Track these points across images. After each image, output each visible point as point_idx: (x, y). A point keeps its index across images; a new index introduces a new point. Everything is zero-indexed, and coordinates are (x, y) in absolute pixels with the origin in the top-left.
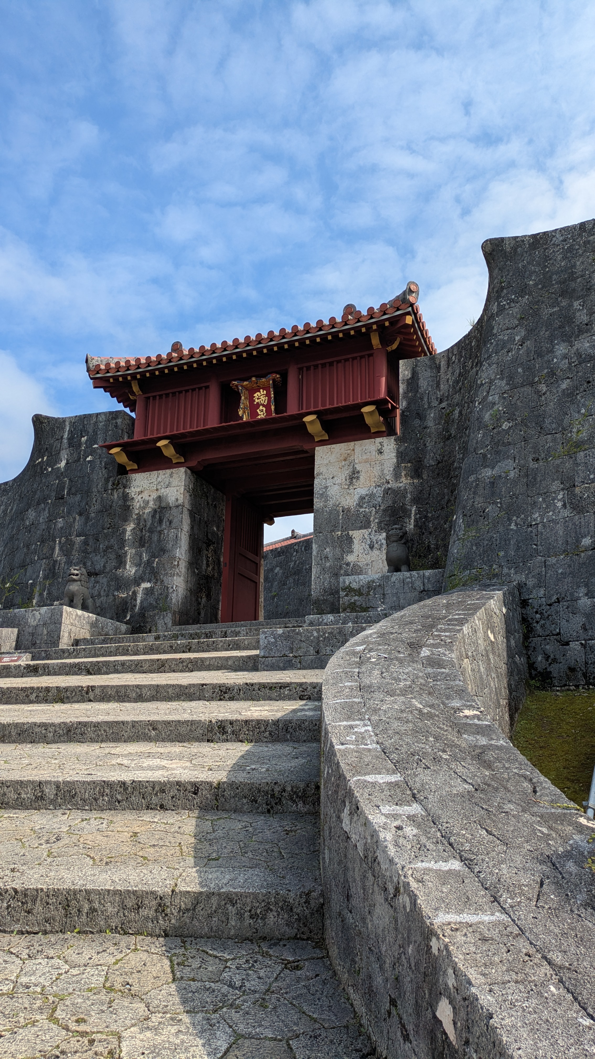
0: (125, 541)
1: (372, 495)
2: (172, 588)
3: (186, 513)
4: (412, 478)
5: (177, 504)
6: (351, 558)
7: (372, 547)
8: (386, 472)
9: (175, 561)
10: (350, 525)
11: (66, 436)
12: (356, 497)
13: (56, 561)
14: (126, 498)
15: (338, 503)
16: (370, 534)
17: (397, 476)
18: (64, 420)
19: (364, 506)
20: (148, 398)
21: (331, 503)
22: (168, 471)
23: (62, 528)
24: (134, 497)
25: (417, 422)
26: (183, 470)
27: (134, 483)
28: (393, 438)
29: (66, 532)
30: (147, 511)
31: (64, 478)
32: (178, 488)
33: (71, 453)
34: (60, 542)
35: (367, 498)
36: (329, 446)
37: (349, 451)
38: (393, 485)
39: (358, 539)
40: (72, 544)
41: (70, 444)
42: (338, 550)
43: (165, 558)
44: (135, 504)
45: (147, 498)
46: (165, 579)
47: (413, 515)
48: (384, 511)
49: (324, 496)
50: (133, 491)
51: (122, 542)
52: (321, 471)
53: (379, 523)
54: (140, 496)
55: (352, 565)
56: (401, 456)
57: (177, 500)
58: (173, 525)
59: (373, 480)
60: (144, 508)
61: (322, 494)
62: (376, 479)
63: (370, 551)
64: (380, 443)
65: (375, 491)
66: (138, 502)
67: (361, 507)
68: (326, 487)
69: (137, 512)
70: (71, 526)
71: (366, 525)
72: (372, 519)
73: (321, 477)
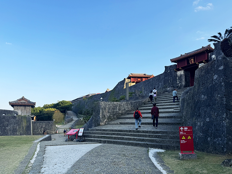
0: (177, 79)
3: (184, 75)
9: (183, 81)
18: (168, 66)
20: (178, 62)
29: (170, 79)
30: (179, 76)
31: (169, 73)
32: (183, 72)
33: (170, 70)
50: (177, 74)
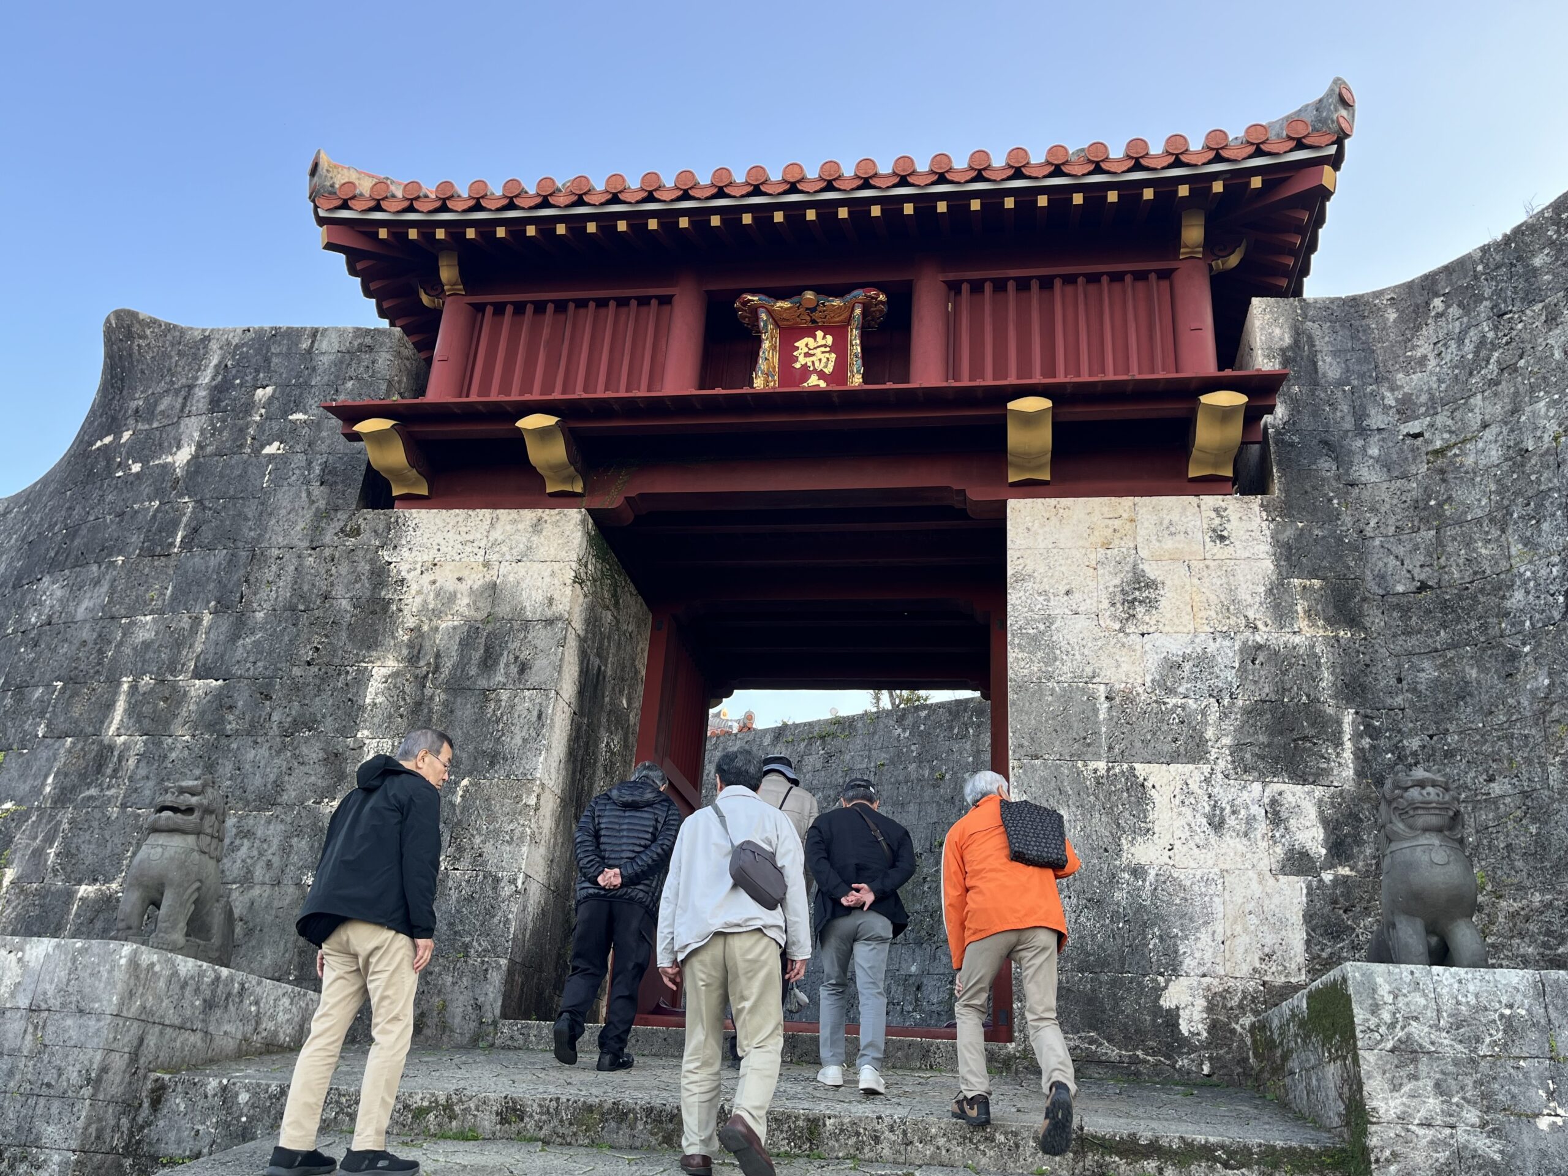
0: (362, 708)
1: (1204, 662)
2: (513, 882)
4: (1330, 622)
5: (549, 614)
6: (1145, 853)
7: (1217, 824)
8: (1244, 595)
9: (530, 792)
10: (1138, 744)
11: (206, 378)
12: (1152, 661)
13: (111, 748)
14: (380, 574)
15: (1089, 670)
16: (1207, 780)
17: (1281, 613)
18: (204, 337)
19: (1181, 690)
20: (479, 308)
21: (1065, 670)
22: (529, 515)
23: (146, 645)
24: (409, 577)
25: (1326, 466)
27: (410, 537)
28: (1256, 501)
29: (162, 658)
30: (445, 624)
31: (181, 496)
32: (556, 566)
33: (214, 428)
34: (134, 688)
35: (1187, 666)
36: (1053, 501)
37: (1117, 523)
38: (1271, 636)
39: (1167, 791)
40: (175, 698)
41: (214, 404)
42: (1101, 821)
43: (495, 778)
44: (408, 598)
45: (450, 585)
46: (488, 848)
47: (1346, 737)
48: (1248, 712)
50: (404, 559)
51: (350, 712)
52: (1029, 569)
53: (1237, 748)
54: (428, 577)
55: (1151, 877)
56: (1289, 557)
57: (551, 601)
58: (533, 678)
59: (1204, 614)
60: (437, 614)
61: (1034, 639)
62: (1213, 613)
63: (1213, 838)
64: (1216, 510)
65: (1212, 647)
66: (419, 592)
67: (1171, 692)
68: (1049, 620)
69: (411, 622)
70: (180, 641)
71: (1192, 751)
72: (1210, 734)
73: (1029, 585)
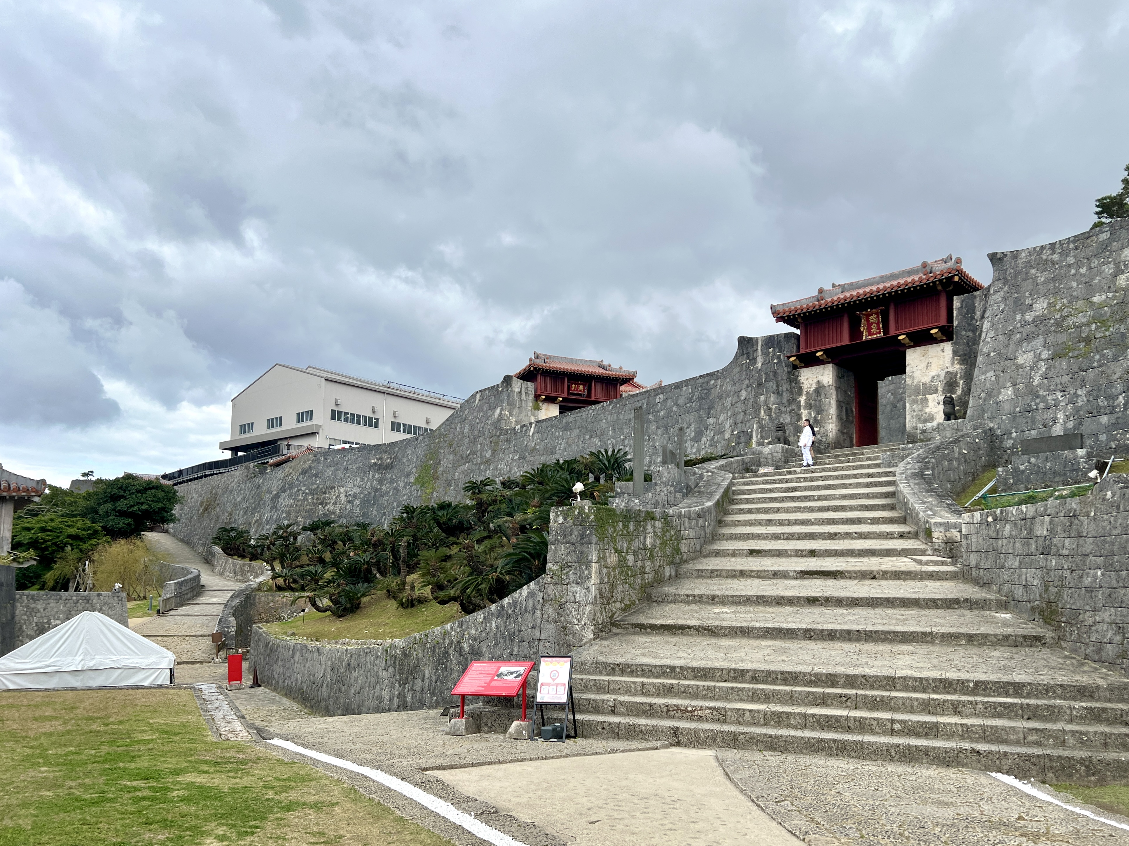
0: (801, 406)
1: (938, 376)
2: (829, 430)
3: (834, 388)
4: (961, 365)
5: (828, 385)
6: (927, 410)
7: (937, 404)
8: (946, 362)
9: (830, 415)
10: (927, 392)
11: (760, 347)
12: (930, 377)
14: (798, 382)
15: (920, 380)
16: (937, 397)
17: (953, 364)
18: (757, 339)
19: (935, 381)
20: (806, 324)
21: (916, 381)
22: (822, 366)
23: (764, 401)
24: (804, 382)
26: (831, 365)
27: (802, 374)
28: (951, 343)
31: (762, 372)
34: (764, 408)
35: (936, 377)
36: (914, 349)
37: (925, 351)
38: (950, 369)
39: (932, 400)
40: (770, 409)
41: (763, 353)
42: (920, 406)
43: (824, 414)
44: (804, 386)
45: (811, 382)
48: (945, 383)
49: (912, 377)
50: (802, 379)
51: (799, 407)
52: (910, 362)
53: (942, 391)
54: (807, 381)
55: (927, 415)
56: (955, 353)
57: (828, 382)
58: (827, 396)
59: (939, 367)
60: (810, 388)
62: (941, 367)
63: (937, 407)
64: (943, 346)
65: (940, 373)
66: (806, 384)
67: (933, 382)
68: (913, 372)
69: (806, 390)
71: (936, 392)
72: (938, 388)
73: (910, 366)
